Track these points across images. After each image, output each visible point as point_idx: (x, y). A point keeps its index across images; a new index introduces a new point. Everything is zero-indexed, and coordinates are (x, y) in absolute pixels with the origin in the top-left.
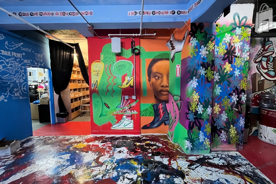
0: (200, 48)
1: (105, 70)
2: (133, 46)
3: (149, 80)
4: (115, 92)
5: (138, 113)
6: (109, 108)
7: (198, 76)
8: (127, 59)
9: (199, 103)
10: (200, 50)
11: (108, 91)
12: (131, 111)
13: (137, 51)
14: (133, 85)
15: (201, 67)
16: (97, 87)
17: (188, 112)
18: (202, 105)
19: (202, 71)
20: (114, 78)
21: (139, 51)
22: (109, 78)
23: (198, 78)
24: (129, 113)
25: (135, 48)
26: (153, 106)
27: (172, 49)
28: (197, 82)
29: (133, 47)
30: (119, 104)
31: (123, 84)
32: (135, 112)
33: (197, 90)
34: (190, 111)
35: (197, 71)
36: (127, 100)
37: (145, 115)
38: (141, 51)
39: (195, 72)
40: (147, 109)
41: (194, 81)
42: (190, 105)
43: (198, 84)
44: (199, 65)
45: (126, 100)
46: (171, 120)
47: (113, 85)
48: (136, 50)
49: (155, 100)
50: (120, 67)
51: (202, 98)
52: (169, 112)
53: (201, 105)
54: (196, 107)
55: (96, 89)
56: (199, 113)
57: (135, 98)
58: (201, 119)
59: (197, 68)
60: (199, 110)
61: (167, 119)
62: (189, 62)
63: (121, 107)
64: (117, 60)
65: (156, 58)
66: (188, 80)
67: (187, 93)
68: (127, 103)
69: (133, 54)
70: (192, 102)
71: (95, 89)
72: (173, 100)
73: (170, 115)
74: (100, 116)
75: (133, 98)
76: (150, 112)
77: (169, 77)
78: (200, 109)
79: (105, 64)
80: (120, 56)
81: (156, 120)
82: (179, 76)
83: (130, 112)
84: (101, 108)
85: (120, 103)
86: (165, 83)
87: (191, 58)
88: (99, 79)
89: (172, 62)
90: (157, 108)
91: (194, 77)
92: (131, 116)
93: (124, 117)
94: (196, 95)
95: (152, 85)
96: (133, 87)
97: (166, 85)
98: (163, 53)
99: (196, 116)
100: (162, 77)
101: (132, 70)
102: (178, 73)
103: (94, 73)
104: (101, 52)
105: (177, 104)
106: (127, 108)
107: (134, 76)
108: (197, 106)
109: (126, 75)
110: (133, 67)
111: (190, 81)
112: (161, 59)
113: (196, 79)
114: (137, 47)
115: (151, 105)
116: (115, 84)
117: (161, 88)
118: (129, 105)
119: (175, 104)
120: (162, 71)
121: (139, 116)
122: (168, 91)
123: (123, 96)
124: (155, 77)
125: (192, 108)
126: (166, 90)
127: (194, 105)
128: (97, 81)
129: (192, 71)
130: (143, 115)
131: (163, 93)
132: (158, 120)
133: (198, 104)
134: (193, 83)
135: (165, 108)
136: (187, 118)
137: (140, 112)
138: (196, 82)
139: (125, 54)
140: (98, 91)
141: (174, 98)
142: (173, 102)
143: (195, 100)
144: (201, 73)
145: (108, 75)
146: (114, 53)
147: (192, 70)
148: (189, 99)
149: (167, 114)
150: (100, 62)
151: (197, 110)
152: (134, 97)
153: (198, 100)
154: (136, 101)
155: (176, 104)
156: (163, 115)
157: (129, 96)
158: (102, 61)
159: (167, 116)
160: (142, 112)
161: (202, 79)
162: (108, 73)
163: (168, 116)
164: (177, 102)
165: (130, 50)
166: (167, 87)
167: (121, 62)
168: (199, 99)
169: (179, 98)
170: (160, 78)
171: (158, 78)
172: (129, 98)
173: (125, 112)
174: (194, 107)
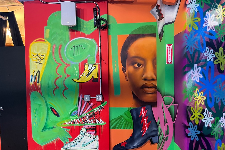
0: (205, 16)
1: (52, 54)
2: (97, 15)
3: (124, 70)
4: (68, 89)
5: (106, 123)
6: (58, 115)
7: (202, 63)
8: (88, 37)
9: (206, 109)
10: (205, 19)
11: (57, 88)
12: (95, 121)
13: (103, 23)
14: (97, 78)
15: (207, 48)
16: (40, 82)
17: (187, 124)
18: (211, 113)
19: (209, 55)
20: (67, 67)
21: (107, 23)
22: (58, 67)
23: (202, 67)
24: (91, 124)
25: (100, 18)
26: (131, 111)
27: (160, 19)
28: (200, 73)
29: (96, 17)
30: (75, 109)
31: (81, 76)
32: (102, 123)
33: (201, 86)
34: (190, 123)
35: (200, 55)
36: (88, 102)
37: (117, 126)
38: (111, 24)
39: (197, 56)
40: (122, 117)
41: (196, 72)
42: (191, 112)
43: (202, 77)
44: (203, 46)
45: (86, 103)
46: (161, 136)
47: (66, 78)
48: (102, 21)
49: (134, 101)
50: (76, 49)
51: (211, 101)
52: (158, 122)
53: (209, 112)
54: (200, 116)
55: (38, 84)
56: (206, 126)
57: (101, 99)
58: (210, 136)
59: (199, 50)
60: (206, 121)
61: (154, 133)
62: (186, 39)
63: (78, 114)
64: (72, 37)
65: (135, 33)
66: (186, 70)
67: (184, 92)
68: (88, 107)
69: (97, 28)
70: (194, 107)
71: (36, 84)
72: (163, 103)
73: (159, 127)
74: (44, 129)
75: (97, 99)
76: (127, 122)
77: (156, 64)
78: (208, 120)
79: (51, 44)
80: (77, 31)
81: (136, 136)
82: (171, 63)
83: (93, 122)
84: (46, 115)
85: (76, 107)
86: (150, 74)
87: (189, 33)
88: (42, 68)
89: (161, 40)
90: (138, 115)
91: (196, 65)
92: (95, 129)
93: (84, 130)
94: (200, 95)
95: (129, 77)
96: (97, 80)
97: (152, 77)
98: (145, 25)
99: (202, 132)
100: (145, 65)
101: (96, 53)
102: (170, 57)
103: (34, 59)
104: (46, 25)
105: (170, 110)
106: (88, 116)
107: (100, 64)
108: (202, 113)
109: (86, 62)
110: (96, 48)
111: (189, 71)
112: (143, 36)
113: (198, 67)
114: (104, 16)
115: (128, 110)
116: (68, 76)
117: (143, 83)
118: (92, 111)
119: (165, 109)
120: (145, 54)
121: (108, 128)
122: (155, 87)
123: (81, 96)
124: (133, 64)
125: (193, 118)
126: (152, 85)
127: (196, 112)
128: (39, 71)
129: (191, 55)
130: (115, 128)
131: (147, 89)
132: (140, 136)
133: (204, 111)
134: (194, 75)
135: (152, 116)
136: (187, 135)
137: (110, 122)
138: (198, 74)
139: (83, 27)
140: (40, 89)
141: (164, 100)
142: (164, 105)
143: (199, 104)
144: (207, 57)
145: (56, 62)
146: (67, 26)
147: (192, 53)
148: (188, 102)
149: (154, 125)
150: (44, 41)
151: (203, 121)
152: (99, 98)
153: (203, 104)
154: (102, 103)
155: (168, 109)
156: (148, 126)
157: (91, 96)
158: (47, 40)
159: (154, 129)
160: (113, 122)
161: (210, 67)
162: (56, 59)
163: (156, 129)
164: (170, 106)
165: (92, 21)
166: (153, 80)
167: (79, 40)
168: (205, 101)
169: (172, 100)
170: (141, 66)
171: (139, 66)
172: (91, 99)
173: (84, 122)
174: (197, 117)
